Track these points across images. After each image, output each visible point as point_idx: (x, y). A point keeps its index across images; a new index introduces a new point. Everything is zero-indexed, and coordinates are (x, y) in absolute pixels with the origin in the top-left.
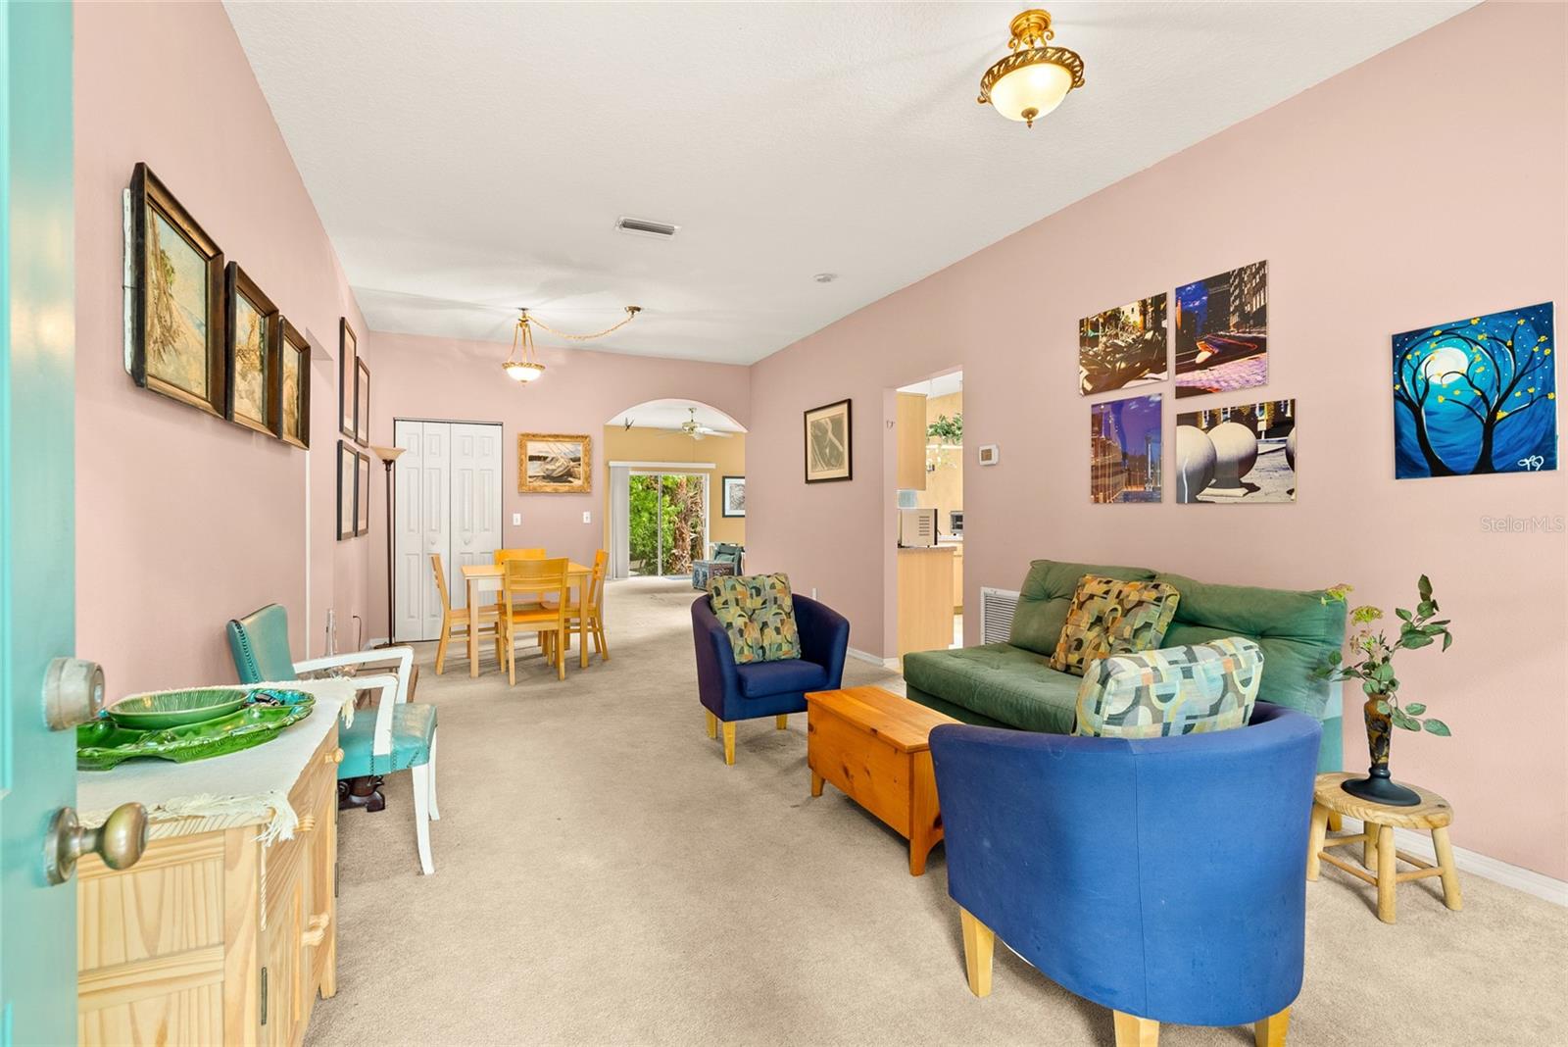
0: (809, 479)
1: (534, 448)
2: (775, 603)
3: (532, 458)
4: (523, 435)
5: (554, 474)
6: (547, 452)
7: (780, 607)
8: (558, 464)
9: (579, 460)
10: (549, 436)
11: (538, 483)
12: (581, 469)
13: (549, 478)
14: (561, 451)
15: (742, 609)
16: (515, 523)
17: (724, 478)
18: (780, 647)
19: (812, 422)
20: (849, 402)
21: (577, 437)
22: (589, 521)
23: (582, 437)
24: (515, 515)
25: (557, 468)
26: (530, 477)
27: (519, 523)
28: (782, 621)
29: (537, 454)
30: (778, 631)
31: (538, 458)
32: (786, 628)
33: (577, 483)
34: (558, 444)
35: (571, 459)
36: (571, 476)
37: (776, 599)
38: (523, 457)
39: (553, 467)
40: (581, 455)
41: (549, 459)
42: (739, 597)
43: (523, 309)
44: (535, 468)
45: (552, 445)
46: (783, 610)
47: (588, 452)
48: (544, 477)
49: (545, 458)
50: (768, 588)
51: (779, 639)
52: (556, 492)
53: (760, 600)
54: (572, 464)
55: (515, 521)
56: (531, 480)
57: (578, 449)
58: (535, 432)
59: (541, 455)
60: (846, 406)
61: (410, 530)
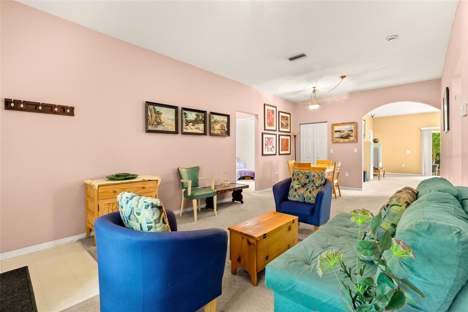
1: (336, 128)
3: (336, 132)
4: (333, 124)
5: (344, 136)
6: (341, 129)
8: (345, 133)
9: (352, 131)
10: (341, 124)
11: (338, 140)
12: (353, 134)
13: (342, 137)
14: (346, 129)
21: (351, 123)
22: (356, 152)
23: (353, 123)
24: (331, 150)
25: (344, 134)
26: (335, 138)
27: (332, 152)
28: (313, 189)
29: (338, 130)
31: (338, 131)
33: (352, 138)
34: (345, 126)
35: (349, 131)
36: (350, 136)
38: (333, 131)
39: (343, 134)
40: (353, 129)
41: (341, 132)
44: (337, 135)
45: (342, 126)
46: (315, 185)
47: (356, 127)
48: (340, 137)
49: (340, 131)
51: (310, 195)
52: (344, 142)
54: (350, 132)
55: (331, 152)
56: (336, 138)
57: (352, 127)
58: (336, 123)
59: (339, 130)
61: (304, 154)
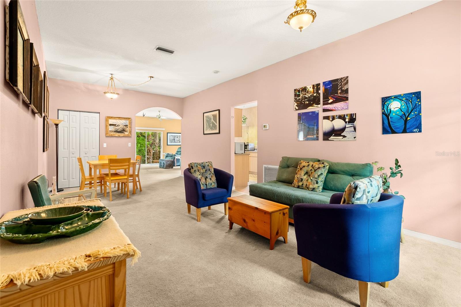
0: (205, 133)
1: (111, 121)
2: (209, 171)
3: (110, 125)
4: (108, 117)
5: (118, 130)
6: (115, 123)
7: (211, 172)
8: (120, 127)
9: (127, 126)
10: (117, 118)
11: (112, 133)
12: (128, 129)
13: (116, 131)
14: (121, 123)
15: (200, 173)
16: (104, 147)
17: (167, 133)
18: (211, 184)
19: (206, 116)
20: (219, 110)
21: (127, 118)
22: (130, 146)
23: (129, 118)
24: (104, 144)
25: (119, 128)
26: (110, 131)
27: (106, 147)
28: (212, 176)
29: (112, 124)
30: (211, 179)
31: (113, 125)
32: (213, 178)
33: (126, 133)
34: (120, 120)
35: (124, 125)
36: (124, 131)
37: (209, 169)
38: (107, 124)
39: (118, 128)
40: (128, 124)
41: (116, 126)
42: (199, 169)
43: (112, 74)
44: (111, 128)
45: (118, 121)
46: (212, 173)
47: (131, 123)
48: (115, 131)
49: (115, 125)
50: (207, 166)
51: (211, 182)
52: (119, 137)
53: (204, 170)
54: (125, 127)
56: (110, 132)
57: (127, 122)
58: (112, 116)
59: (114, 124)
60: (218, 111)
61: (64, 149)
